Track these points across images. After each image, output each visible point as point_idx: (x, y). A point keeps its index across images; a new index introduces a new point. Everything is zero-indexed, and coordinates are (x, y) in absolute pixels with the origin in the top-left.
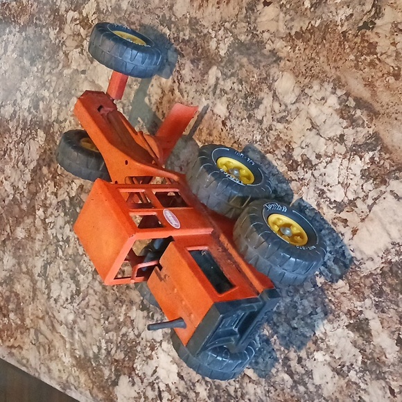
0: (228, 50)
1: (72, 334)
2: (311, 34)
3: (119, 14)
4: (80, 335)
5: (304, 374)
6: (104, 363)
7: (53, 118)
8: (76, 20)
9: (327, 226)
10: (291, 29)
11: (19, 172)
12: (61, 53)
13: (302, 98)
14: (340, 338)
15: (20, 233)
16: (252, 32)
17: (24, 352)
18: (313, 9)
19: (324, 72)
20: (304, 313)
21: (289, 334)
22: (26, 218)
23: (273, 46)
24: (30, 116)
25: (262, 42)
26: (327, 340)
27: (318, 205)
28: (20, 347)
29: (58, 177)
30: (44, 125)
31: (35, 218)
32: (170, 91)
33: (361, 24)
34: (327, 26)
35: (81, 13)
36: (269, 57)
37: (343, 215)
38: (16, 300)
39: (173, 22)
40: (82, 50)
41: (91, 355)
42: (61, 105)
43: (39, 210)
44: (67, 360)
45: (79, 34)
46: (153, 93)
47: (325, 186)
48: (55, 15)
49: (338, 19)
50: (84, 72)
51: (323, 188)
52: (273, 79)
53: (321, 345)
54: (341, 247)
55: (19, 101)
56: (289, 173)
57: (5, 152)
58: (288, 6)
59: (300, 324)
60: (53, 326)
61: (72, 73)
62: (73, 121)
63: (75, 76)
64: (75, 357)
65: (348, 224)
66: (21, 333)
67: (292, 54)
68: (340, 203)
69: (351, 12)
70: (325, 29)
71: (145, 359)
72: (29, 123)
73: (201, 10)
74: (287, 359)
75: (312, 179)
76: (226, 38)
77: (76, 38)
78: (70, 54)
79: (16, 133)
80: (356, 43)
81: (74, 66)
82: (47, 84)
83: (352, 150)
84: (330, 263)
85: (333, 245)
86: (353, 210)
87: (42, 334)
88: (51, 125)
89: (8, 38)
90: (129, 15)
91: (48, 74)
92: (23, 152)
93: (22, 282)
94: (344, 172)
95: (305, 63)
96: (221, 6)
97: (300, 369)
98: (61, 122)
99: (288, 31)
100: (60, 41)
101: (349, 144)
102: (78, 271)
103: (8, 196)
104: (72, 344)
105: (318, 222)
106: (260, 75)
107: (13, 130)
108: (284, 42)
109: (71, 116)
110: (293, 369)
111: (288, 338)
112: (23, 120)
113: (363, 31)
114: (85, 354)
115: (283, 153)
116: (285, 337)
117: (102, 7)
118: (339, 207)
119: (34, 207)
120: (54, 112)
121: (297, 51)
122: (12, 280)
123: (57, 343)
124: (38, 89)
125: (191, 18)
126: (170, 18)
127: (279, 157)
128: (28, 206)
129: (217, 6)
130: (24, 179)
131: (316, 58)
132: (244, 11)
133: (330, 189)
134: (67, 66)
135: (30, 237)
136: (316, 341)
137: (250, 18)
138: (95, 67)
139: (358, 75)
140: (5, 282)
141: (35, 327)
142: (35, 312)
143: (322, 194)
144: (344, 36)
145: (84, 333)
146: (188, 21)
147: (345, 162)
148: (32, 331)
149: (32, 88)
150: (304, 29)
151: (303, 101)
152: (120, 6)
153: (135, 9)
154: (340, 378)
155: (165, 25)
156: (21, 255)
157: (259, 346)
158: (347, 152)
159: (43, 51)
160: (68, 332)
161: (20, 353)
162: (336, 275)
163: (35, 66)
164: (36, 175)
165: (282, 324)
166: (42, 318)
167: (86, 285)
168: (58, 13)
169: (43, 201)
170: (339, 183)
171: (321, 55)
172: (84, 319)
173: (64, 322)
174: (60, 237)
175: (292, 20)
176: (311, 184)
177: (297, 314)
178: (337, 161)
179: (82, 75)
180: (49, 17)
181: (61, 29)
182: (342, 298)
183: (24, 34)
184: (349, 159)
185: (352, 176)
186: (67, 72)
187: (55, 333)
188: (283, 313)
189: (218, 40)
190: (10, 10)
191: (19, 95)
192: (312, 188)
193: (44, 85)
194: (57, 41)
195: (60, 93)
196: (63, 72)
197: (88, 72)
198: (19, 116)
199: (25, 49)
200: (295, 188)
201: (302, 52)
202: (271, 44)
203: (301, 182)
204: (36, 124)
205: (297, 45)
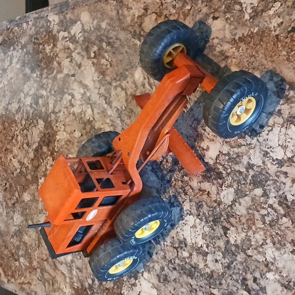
1: (71, 271)
2: (251, 38)
3: (100, 32)
4: (77, 271)
5: (259, 290)
6: (97, 291)
7: (50, 111)
8: (66, 38)
9: (271, 178)
10: (235, 35)
11: (24, 152)
12: (55, 63)
14: (286, 261)
15: (27, 197)
17: (32, 287)
18: (251, 20)
19: (262, 65)
20: (257, 244)
21: (245, 261)
22: (30, 186)
23: (222, 48)
24: (32, 110)
25: (213, 46)
26: (276, 263)
27: (264, 163)
28: (29, 283)
29: (55, 154)
30: (43, 116)
31: (38, 185)
32: (141, 85)
33: (290, 29)
34: (263, 32)
35: (69, 33)
36: (219, 57)
37: (284, 169)
38: (24, 248)
39: (142, 36)
40: (71, 59)
41: (87, 286)
42: (56, 101)
43: (41, 179)
44: (68, 290)
45: (69, 48)
46: (129, 87)
47: (268, 148)
48: (49, 35)
49: (272, 26)
50: (73, 75)
51: (267, 150)
52: (223, 72)
53: (272, 267)
54: (283, 193)
55: (22, 99)
56: (239, 140)
57: (13, 138)
58: (232, 19)
59: (254, 252)
60: (55, 266)
61: (64, 77)
62: (66, 112)
63: (67, 79)
64: (74, 288)
65: (288, 175)
66: (30, 272)
67: (236, 53)
68: (281, 160)
69: (281, 20)
70: (262, 34)
71: (130, 286)
72: (31, 115)
74: (245, 279)
75: (258, 143)
77: (67, 51)
78: (62, 63)
79: (21, 123)
80: (286, 43)
81: (66, 71)
82: (45, 86)
83: (288, 121)
84: (276, 206)
85: (277, 191)
86: (291, 165)
87: (46, 272)
88: (48, 116)
90: (108, 32)
91: (45, 78)
92: (27, 136)
93: (29, 234)
94: (283, 137)
95: (247, 59)
97: (255, 286)
98: (57, 113)
99: (233, 37)
100: (54, 54)
101: (286, 116)
103: (16, 170)
104: (71, 279)
105: (264, 175)
106: (213, 69)
107: (18, 121)
108: (230, 45)
109: (64, 108)
110: (250, 286)
111: (244, 264)
112: (26, 113)
113: (292, 33)
114: (82, 285)
116: (243, 263)
117: (86, 28)
118: (281, 163)
119: (37, 177)
120: (51, 106)
121: (240, 51)
122: (21, 233)
123: (59, 278)
124: (37, 90)
126: (140, 33)
128: (32, 176)
130: (28, 156)
131: (256, 55)
133: (272, 150)
134: (60, 71)
135: (34, 200)
136: (268, 264)
137: (202, 29)
138: (82, 71)
139: (290, 65)
140: (15, 234)
141: (41, 268)
142: (40, 256)
143: (266, 154)
144: (277, 38)
145: (80, 270)
147: (283, 130)
148: (39, 270)
149: (33, 89)
150: (245, 35)
152: (100, 26)
153: (112, 28)
154: (287, 291)
155: (136, 37)
156: (27, 214)
157: (222, 271)
158: (284, 122)
159: (41, 61)
160: (68, 269)
161: (29, 288)
162: (281, 214)
163: (35, 73)
164: (38, 153)
165: (240, 253)
166: (47, 260)
168: (52, 34)
169: (44, 172)
170: (279, 145)
171: (259, 53)
172: (80, 259)
173: (64, 262)
175: (236, 28)
176: (257, 147)
177: (251, 245)
178: (276, 130)
179: (73, 78)
180: (45, 37)
181: (55, 45)
182: (287, 231)
183: (25, 50)
184: (286, 128)
185: (289, 140)
186: (60, 76)
187: (57, 271)
188: (240, 245)
190: (13, 33)
191: (22, 95)
192: (258, 151)
193: (42, 87)
194: (52, 54)
195: (55, 92)
196: (57, 76)
197: (77, 75)
198: (23, 110)
199: (26, 61)
200: (245, 151)
201: (244, 51)
202: (220, 47)
203: (249, 147)
204: (36, 115)
205: (240, 47)
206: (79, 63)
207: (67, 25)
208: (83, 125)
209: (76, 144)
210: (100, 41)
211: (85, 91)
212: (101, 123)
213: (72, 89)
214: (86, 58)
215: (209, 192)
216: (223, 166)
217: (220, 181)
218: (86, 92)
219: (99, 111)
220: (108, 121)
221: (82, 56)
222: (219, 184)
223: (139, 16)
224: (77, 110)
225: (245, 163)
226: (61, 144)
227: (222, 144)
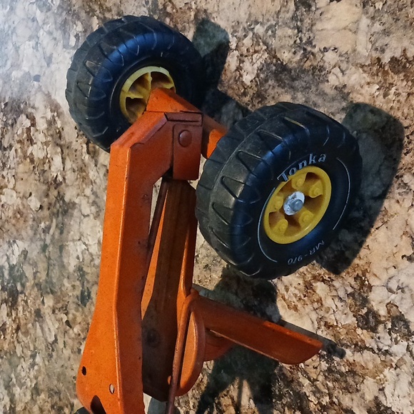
0: (258, 76)
10: (383, 51)
12: (10, 46)
13: (397, 191)
16: (305, 47)
23: (343, 80)
25: (322, 69)
36: (333, 99)
40: (37, 43)
45: (34, 20)
50: (37, 78)
56: (359, 331)
61: (23, 77)
62: (19, 150)
63: (26, 83)
76: (256, 52)
77: (30, 24)
78: (22, 48)
81: (25, 67)
98: (5, 149)
99: (375, 55)
100: (10, 27)
102: (14, 380)
108: (365, 75)
109: (18, 142)
115: (350, 290)
121: (391, 97)
127: (341, 294)
132: (292, 6)
134: (16, 65)
137: (301, 21)
146: (193, 14)
151: (398, 197)
167: (23, 405)
175: (386, 33)
179: (35, 83)
181: (12, 9)
186: (16, 74)
189: (242, 55)
194: (6, 26)
195: (6, 105)
196: (11, 73)
197: (43, 79)
200: (371, 366)
201: (402, 99)
202: (340, 75)
203: (383, 358)
205: (391, 84)
206: (48, 55)
208: (44, 187)
209: (30, 222)
210: (87, 13)
211: (53, 116)
212: (75, 193)
213: (33, 107)
214: (60, 45)
216: (313, 381)
218: (56, 118)
219: (75, 166)
220: (88, 192)
221: (55, 39)
224: (37, 151)
225: (369, 397)
226: (6, 214)
227: (316, 326)
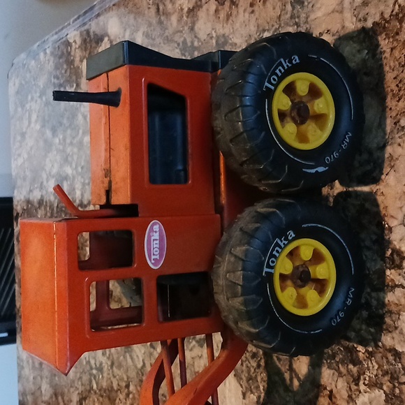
2: (401, 21)
7: (78, 202)
24: (57, 201)
39: (196, 48)
48: (71, 69)
55: (45, 183)
72: (55, 209)
73: (230, 21)
82: (70, 159)
89: (31, 107)
91: (69, 145)
95: (396, 74)
96: (256, 8)
112: (50, 207)
120: (78, 193)
124: (61, 166)
125: (218, 37)
126: (192, 43)
129: (251, 9)
149: (56, 165)
150: (387, 16)
163: (57, 136)
168: (74, 65)
174: (92, 362)
180: (66, 71)
183: (44, 99)
191: (44, 176)
193: (66, 160)
198: (46, 202)
199: (46, 118)
204: (62, 211)
207: (91, 46)
215: (331, 391)
217: (354, 369)
222: (352, 376)
223: (189, 9)
